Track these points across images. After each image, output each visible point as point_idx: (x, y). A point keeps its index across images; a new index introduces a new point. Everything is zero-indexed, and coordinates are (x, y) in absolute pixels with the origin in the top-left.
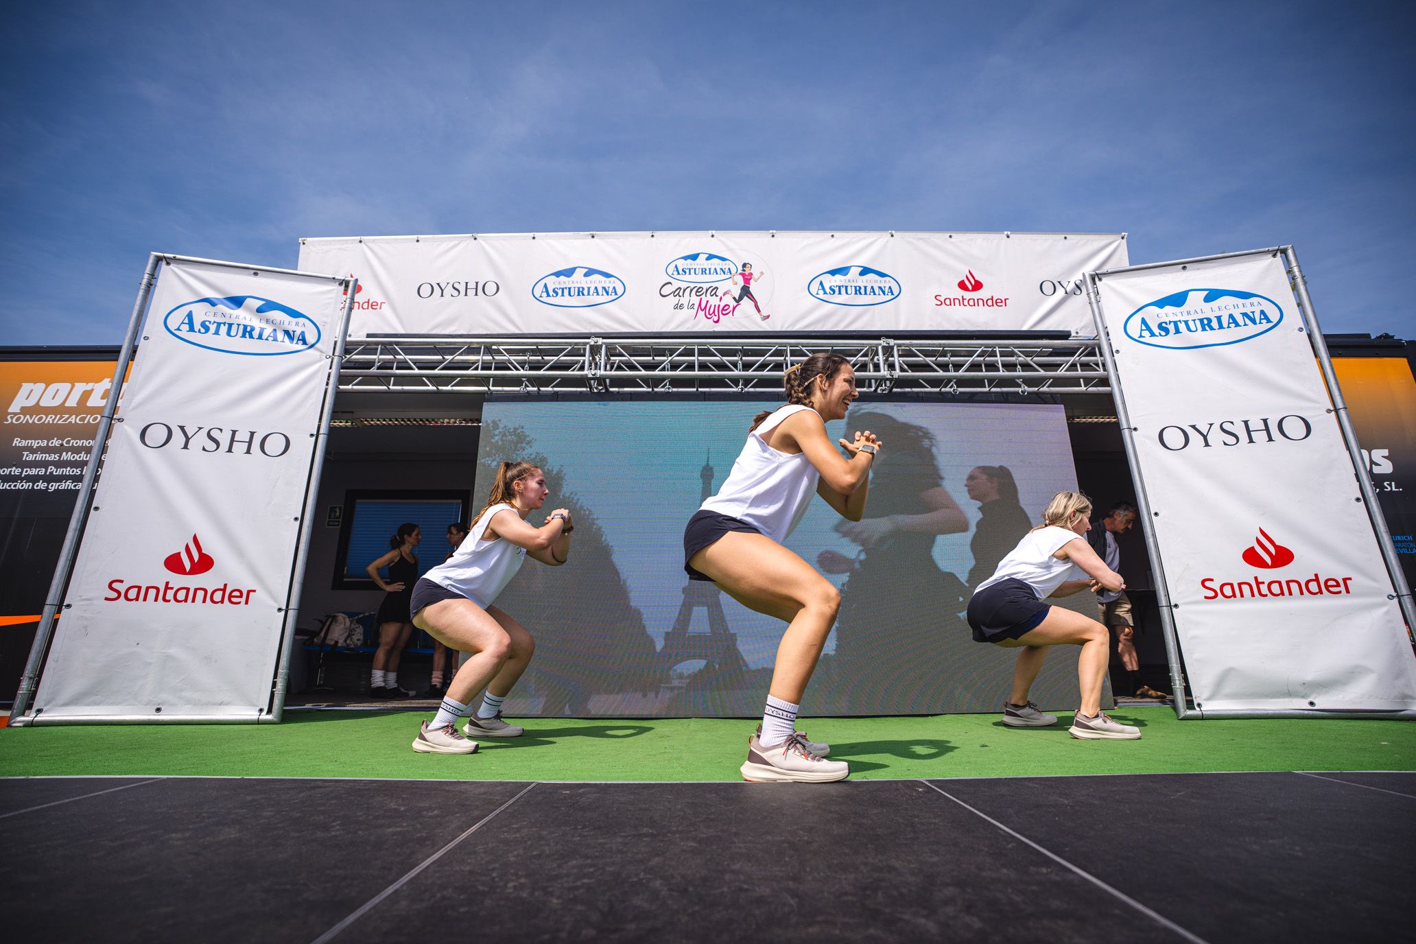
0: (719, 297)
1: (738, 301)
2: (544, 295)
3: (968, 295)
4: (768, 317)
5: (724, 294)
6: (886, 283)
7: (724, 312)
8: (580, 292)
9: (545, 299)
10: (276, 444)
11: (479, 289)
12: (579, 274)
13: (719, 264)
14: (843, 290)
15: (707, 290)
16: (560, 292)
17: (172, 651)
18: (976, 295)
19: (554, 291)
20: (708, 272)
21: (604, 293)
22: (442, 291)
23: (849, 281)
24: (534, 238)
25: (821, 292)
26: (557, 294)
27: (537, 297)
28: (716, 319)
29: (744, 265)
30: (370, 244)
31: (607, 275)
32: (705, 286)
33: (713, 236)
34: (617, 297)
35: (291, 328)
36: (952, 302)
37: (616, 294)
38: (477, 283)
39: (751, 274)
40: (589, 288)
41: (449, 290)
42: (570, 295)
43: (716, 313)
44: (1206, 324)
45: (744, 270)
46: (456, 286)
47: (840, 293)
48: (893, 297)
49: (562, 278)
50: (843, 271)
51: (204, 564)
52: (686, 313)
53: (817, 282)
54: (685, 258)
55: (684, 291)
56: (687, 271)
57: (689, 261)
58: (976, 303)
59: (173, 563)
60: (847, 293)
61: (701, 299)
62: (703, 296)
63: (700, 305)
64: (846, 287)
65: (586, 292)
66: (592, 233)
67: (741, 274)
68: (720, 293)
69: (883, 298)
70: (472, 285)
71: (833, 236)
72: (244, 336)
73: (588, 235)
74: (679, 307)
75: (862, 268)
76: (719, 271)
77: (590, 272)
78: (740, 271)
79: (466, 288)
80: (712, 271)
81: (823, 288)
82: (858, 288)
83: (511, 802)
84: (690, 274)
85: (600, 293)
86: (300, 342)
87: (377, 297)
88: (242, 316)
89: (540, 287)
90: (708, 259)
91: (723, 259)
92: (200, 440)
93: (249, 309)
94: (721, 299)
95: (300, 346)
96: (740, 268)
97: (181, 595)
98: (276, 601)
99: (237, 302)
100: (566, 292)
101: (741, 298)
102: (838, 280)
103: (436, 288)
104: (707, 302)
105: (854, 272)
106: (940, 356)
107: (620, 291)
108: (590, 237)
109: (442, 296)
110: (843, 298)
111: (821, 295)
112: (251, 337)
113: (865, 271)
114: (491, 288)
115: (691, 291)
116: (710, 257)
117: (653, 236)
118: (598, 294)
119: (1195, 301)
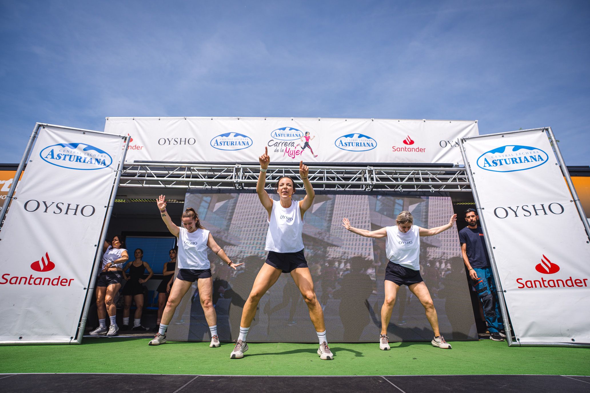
0: (295, 147)
1: (303, 149)
2: (216, 144)
3: (408, 146)
4: (317, 156)
5: (297, 146)
6: (370, 141)
7: (297, 154)
8: (232, 144)
9: (216, 146)
10: (88, 211)
11: (187, 141)
12: (231, 136)
13: (295, 132)
14: (351, 144)
15: (289, 144)
16: (223, 143)
17: (31, 309)
18: (411, 146)
19: (220, 143)
20: (290, 135)
21: (243, 144)
22: (170, 142)
23: (353, 140)
24: (212, 119)
25: (341, 145)
26: (222, 144)
27: (213, 145)
28: (293, 156)
29: (306, 133)
30: (137, 120)
31: (245, 136)
32: (289, 142)
33: (292, 120)
34: (248, 146)
35: (99, 158)
36: (400, 149)
37: (248, 145)
38: (186, 139)
39: (309, 137)
40: (236, 142)
41: (173, 142)
42: (227, 145)
43: (293, 154)
44: (514, 161)
45: (306, 135)
46: (176, 140)
47: (349, 146)
48: (373, 147)
49: (224, 137)
50: (351, 136)
51: (50, 266)
52: (280, 154)
53: (339, 140)
54: (280, 129)
55: (279, 144)
56: (281, 135)
57: (282, 131)
58: (411, 150)
59: (35, 266)
60: (352, 146)
61: (287, 148)
62: (288, 146)
63: (286, 150)
64: (352, 143)
65: (234, 144)
66: (238, 117)
67: (305, 137)
68: (295, 145)
69: (369, 148)
70: (183, 140)
71: (346, 120)
72: (77, 161)
73: (236, 118)
74: (277, 151)
75: (359, 135)
76: (295, 135)
77: (237, 135)
78: (304, 135)
79: (181, 141)
80: (292, 135)
81: (342, 143)
82: (357, 144)
83: (184, 386)
84: (282, 136)
85: (241, 144)
86: (103, 164)
87: (139, 144)
88: (77, 152)
89: (214, 141)
90: (290, 130)
91: (297, 130)
92: (53, 208)
93: (80, 149)
94: (296, 148)
95: (103, 166)
96: (304, 134)
97: (37, 281)
98: (83, 284)
99: (75, 145)
100: (226, 143)
101: (305, 147)
102: (349, 139)
103: (167, 141)
104: (289, 149)
105: (356, 136)
106: (394, 174)
107: (250, 143)
108: (237, 119)
109: (169, 144)
110: (351, 148)
111: (341, 146)
112: (80, 161)
113: (361, 136)
114: (192, 141)
115: (282, 144)
116: (291, 129)
117: (265, 119)
118: (240, 145)
119: (509, 150)
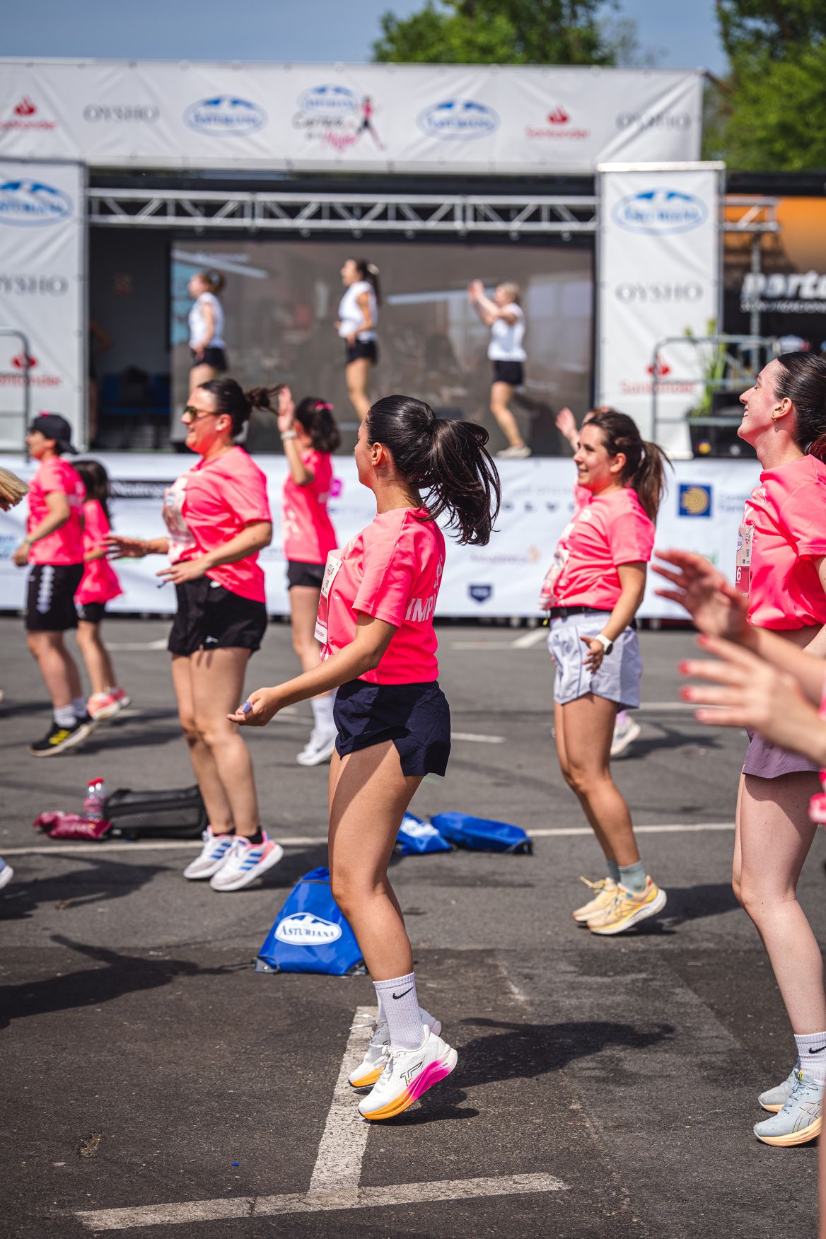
0: (343, 129)
1: (359, 132)
2: (196, 121)
3: (556, 127)
4: (384, 147)
5: (348, 126)
6: (485, 116)
7: (348, 142)
8: (227, 120)
9: (196, 125)
11: (140, 114)
13: (344, 98)
14: (448, 123)
15: (334, 122)
16: (209, 119)
18: (562, 127)
19: (204, 119)
20: (334, 105)
22: (107, 114)
23: (454, 115)
25: (430, 125)
26: (206, 121)
27: (190, 122)
28: (340, 148)
29: (366, 99)
30: (39, 66)
31: (250, 105)
32: (332, 118)
34: (257, 126)
35: (53, 203)
36: (542, 134)
37: (256, 122)
40: (235, 117)
43: (341, 143)
44: (663, 216)
45: (365, 104)
46: (119, 110)
49: (211, 107)
50: (449, 105)
51: (32, 362)
52: (316, 143)
53: (426, 116)
54: (315, 91)
55: (315, 122)
56: (317, 103)
57: (319, 94)
58: (562, 134)
59: (16, 362)
60: (451, 126)
61: (329, 130)
62: (330, 127)
63: (327, 135)
64: (451, 121)
65: (231, 121)
68: (344, 125)
71: (443, 70)
74: (310, 136)
75: (466, 103)
76: (344, 104)
77: (235, 102)
78: (362, 105)
79: (128, 113)
80: (338, 103)
81: (432, 123)
82: (462, 122)
84: (319, 106)
85: (244, 122)
87: (50, 117)
90: (334, 92)
91: (348, 93)
93: (25, 191)
96: (362, 102)
99: (15, 186)
100: (214, 119)
101: (362, 129)
102: (444, 114)
103: (101, 111)
104: (334, 132)
105: (459, 107)
107: (260, 121)
109: (107, 119)
110: (446, 131)
111: (429, 129)
113: (469, 106)
114: (149, 113)
115: (320, 122)
116: (337, 90)
119: (660, 198)
